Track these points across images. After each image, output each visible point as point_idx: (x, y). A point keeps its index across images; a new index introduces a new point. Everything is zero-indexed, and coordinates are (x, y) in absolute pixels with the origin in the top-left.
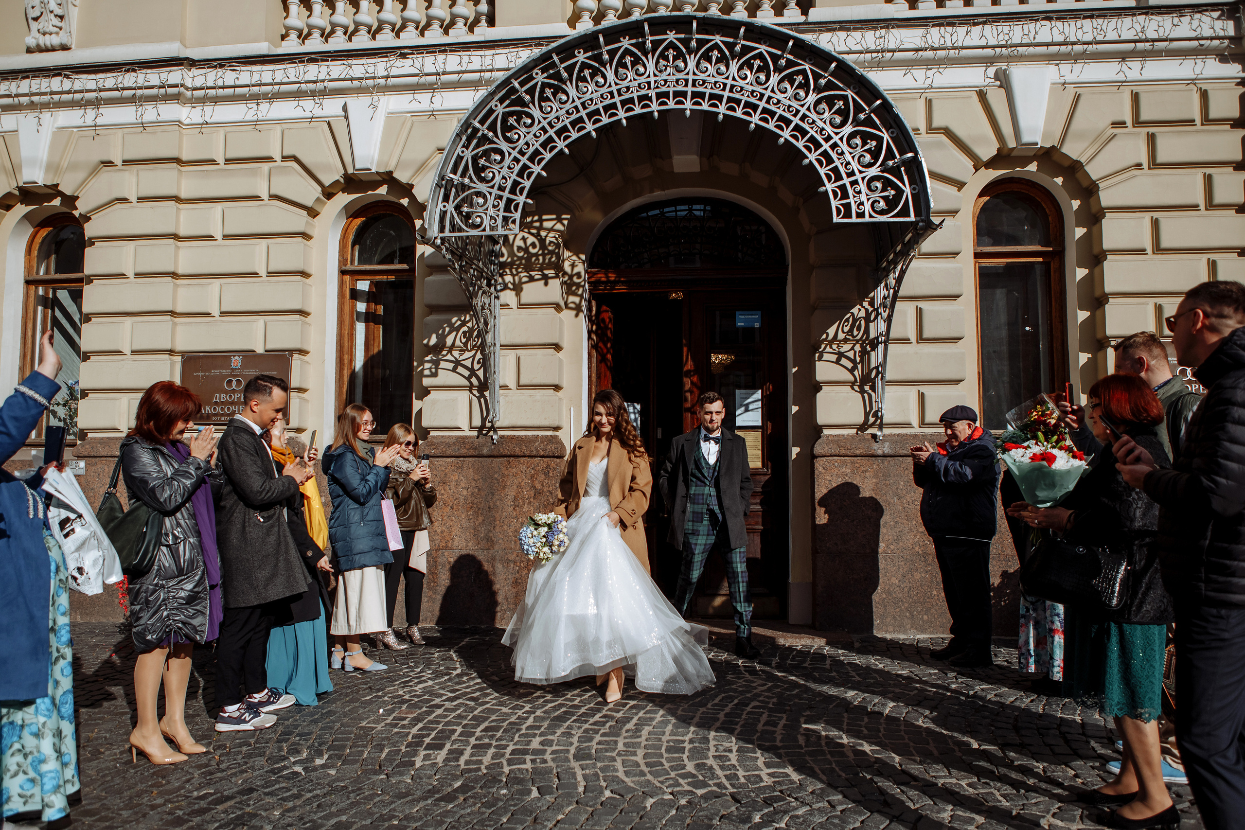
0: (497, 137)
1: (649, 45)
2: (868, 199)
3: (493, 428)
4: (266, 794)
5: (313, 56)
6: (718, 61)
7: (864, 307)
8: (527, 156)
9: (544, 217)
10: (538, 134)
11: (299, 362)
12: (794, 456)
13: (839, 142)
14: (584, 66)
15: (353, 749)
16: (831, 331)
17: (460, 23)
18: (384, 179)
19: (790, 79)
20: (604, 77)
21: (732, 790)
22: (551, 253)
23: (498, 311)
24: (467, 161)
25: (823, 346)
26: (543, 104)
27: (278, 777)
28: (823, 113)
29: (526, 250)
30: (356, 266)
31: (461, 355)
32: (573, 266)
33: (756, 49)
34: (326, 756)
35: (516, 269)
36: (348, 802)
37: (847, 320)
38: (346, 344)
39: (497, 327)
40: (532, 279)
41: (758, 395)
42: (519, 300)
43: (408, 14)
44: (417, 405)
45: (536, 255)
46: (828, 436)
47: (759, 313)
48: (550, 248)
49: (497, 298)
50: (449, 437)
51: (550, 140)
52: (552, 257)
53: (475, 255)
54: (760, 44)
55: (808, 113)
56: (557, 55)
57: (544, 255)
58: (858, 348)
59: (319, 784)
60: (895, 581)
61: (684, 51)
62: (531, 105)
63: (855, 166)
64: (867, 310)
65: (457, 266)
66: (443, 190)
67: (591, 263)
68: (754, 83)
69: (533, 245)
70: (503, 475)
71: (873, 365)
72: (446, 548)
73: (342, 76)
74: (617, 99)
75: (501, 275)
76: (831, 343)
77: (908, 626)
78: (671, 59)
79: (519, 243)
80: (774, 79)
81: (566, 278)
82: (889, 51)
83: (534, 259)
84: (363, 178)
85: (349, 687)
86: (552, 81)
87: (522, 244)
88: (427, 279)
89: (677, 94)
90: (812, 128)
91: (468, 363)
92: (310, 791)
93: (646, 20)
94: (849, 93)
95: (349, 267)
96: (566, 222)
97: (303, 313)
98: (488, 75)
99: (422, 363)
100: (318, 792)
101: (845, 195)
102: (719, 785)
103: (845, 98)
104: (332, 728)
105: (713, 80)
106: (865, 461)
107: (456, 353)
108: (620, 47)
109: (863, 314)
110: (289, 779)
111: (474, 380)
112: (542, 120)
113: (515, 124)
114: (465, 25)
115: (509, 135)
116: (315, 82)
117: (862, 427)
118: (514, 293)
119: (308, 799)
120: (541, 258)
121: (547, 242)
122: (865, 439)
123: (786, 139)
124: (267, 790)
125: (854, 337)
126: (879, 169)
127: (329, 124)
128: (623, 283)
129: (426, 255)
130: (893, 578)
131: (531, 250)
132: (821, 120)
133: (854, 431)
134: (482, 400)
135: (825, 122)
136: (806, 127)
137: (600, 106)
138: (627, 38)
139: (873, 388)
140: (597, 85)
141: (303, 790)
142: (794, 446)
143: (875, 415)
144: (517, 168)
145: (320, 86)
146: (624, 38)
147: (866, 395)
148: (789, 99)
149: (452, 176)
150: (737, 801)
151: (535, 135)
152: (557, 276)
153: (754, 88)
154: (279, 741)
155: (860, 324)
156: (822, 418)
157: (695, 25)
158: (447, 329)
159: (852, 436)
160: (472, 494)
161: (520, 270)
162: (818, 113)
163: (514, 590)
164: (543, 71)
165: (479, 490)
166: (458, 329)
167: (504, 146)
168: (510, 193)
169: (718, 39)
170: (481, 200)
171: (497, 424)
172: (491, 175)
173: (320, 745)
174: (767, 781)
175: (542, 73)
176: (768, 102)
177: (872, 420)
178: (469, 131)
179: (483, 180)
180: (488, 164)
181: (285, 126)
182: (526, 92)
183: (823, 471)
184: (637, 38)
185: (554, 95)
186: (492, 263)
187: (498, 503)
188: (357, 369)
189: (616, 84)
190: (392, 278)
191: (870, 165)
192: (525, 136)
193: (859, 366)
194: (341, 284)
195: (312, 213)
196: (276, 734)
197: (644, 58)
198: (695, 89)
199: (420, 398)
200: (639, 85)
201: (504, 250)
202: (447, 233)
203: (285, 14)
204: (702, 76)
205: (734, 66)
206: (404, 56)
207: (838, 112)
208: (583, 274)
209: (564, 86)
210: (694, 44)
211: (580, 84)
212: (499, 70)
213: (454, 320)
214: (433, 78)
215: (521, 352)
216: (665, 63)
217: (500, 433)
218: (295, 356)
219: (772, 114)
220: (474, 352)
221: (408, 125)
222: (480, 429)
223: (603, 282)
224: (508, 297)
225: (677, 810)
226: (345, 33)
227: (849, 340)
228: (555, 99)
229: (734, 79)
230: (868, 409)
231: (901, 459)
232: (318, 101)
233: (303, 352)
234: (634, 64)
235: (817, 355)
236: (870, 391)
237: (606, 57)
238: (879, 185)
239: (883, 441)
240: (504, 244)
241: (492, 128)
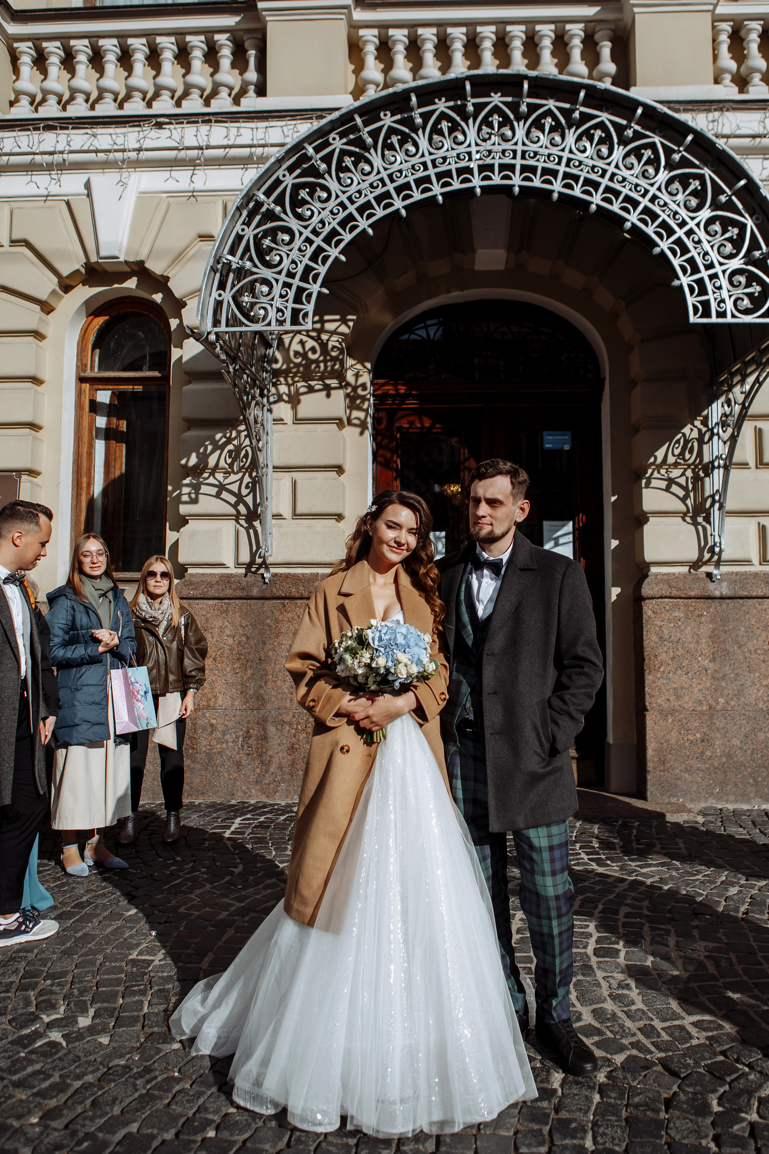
0: (285, 213)
1: (470, 108)
2: (730, 296)
3: (265, 564)
4: (18, 1085)
5: (50, 123)
6: (552, 130)
7: (696, 427)
8: (322, 236)
9: (326, 318)
10: (335, 211)
11: (29, 485)
12: (614, 598)
13: (696, 229)
14: (392, 131)
15: (128, 1000)
16: (660, 454)
17: (224, 92)
18: (133, 271)
19: (637, 152)
20: (416, 145)
21: (659, 1055)
22: (335, 359)
23: (269, 425)
24: (248, 240)
25: (650, 471)
26: (341, 175)
27: (31, 1052)
28: (676, 195)
29: (304, 355)
30: (96, 373)
31: (226, 478)
32: (357, 376)
33: (597, 117)
34: (91, 1012)
35: (293, 378)
36: (136, 1095)
37: (678, 442)
38: (85, 464)
39: (269, 445)
40: (311, 390)
41: (569, 527)
42: (296, 414)
43: (162, 80)
44: (171, 537)
45: (317, 361)
46: (656, 575)
47: (570, 433)
48: (334, 354)
49: (270, 411)
50: (211, 575)
51: (350, 218)
52: (335, 365)
53: (247, 359)
54: (601, 111)
55: (658, 194)
56: (361, 116)
57: (325, 361)
58: (689, 473)
59: (89, 1063)
60: (736, 742)
61: (512, 116)
62: (327, 176)
63: (714, 256)
64: (700, 430)
65: (231, 370)
66: (218, 275)
67: (376, 373)
68: (595, 157)
69: (313, 350)
70: (277, 621)
71: (707, 493)
72: (208, 707)
73: (85, 148)
74: (432, 172)
75: (275, 385)
76: (659, 467)
77: (752, 795)
78: (496, 126)
79: (296, 347)
80: (619, 152)
81: (349, 390)
82: (723, 136)
83: (313, 366)
84: (109, 269)
85: (104, 895)
86: (352, 148)
87: (299, 348)
88: (185, 388)
89: (503, 167)
90: (664, 211)
91: (234, 488)
92: (78, 1077)
93: (468, 78)
94: (707, 172)
95: (89, 374)
96: (351, 324)
97: (34, 426)
98: (259, 151)
99: (179, 486)
100: (90, 1078)
101: (703, 291)
102: (636, 1045)
103: (701, 178)
104: (93, 963)
105: (546, 152)
106: (700, 603)
107: (220, 476)
108: (434, 111)
109: (695, 434)
110: (45, 1055)
111: (242, 508)
112: (340, 194)
113: (308, 198)
114: (230, 95)
115: (299, 210)
116: (52, 153)
117: (695, 565)
118: (289, 406)
119: (76, 1092)
120: (322, 365)
121: (330, 347)
122: (698, 578)
123: (633, 224)
124: (15, 1078)
125: (685, 461)
126: (742, 261)
127: (68, 203)
128: (414, 396)
129: (184, 360)
130: (734, 740)
131: (310, 355)
132: (674, 202)
133: (685, 569)
134: (251, 531)
135: (678, 205)
136: (657, 209)
137: (411, 179)
138: (444, 99)
139: (707, 519)
140: (407, 154)
141: (68, 1076)
142: (613, 586)
143: (712, 550)
144: (310, 251)
145: (58, 158)
146: (440, 100)
147: (700, 528)
148: (637, 177)
149: (230, 257)
150: (674, 1074)
151: (331, 212)
152: (341, 387)
153: (595, 163)
154: (23, 988)
155: (692, 446)
156: (649, 555)
157: (526, 86)
158: (210, 448)
159: (685, 576)
160: (239, 643)
161: (297, 379)
162: (670, 194)
163: (289, 758)
164: (342, 135)
165: (248, 638)
166: (222, 447)
167: (294, 224)
168: (301, 280)
169: (551, 104)
170: (265, 289)
171: (269, 561)
172: (278, 258)
173: (81, 993)
174: (698, 1038)
175: (341, 139)
176: (611, 179)
177: (707, 556)
178: (251, 205)
179: (268, 265)
180: (273, 245)
181: (14, 205)
182: (322, 159)
183: (653, 615)
184: (455, 100)
185: (356, 164)
186: (264, 370)
187: (270, 653)
188: (95, 496)
189: (431, 154)
190: (139, 388)
191: (731, 256)
192: (320, 213)
193: (692, 494)
194: (79, 394)
195: (47, 308)
196: (17, 975)
197: (463, 124)
198: (525, 162)
199: (176, 528)
200: (458, 156)
201: (278, 356)
202: (223, 328)
203: (14, 78)
204: (534, 147)
205: (571, 137)
206: (159, 126)
207: (695, 193)
208: (368, 385)
209: (367, 154)
210: (524, 108)
211: (386, 152)
212: (273, 145)
213: (218, 436)
214: (194, 153)
215: (297, 475)
216: (489, 131)
217: (273, 570)
218: (24, 478)
219: (617, 194)
220: (241, 474)
221: (163, 207)
222: (248, 566)
223: (391, 396)
224: (283, 410)
225: (600, 1092)
226: (87, 101)
227: (680, 464)
228: (356, 169)
229: (571, 151)
230: (703, 544)
231: (741, 601)
232: (55, 177)
233: (33, 473)
234: (451, 131)
235: (644, 481)
236: (704, 523)
237: (419, 121)
238: (743, 279)
239: (720, 581)
240: (278, 348)
241: (280, 201)
